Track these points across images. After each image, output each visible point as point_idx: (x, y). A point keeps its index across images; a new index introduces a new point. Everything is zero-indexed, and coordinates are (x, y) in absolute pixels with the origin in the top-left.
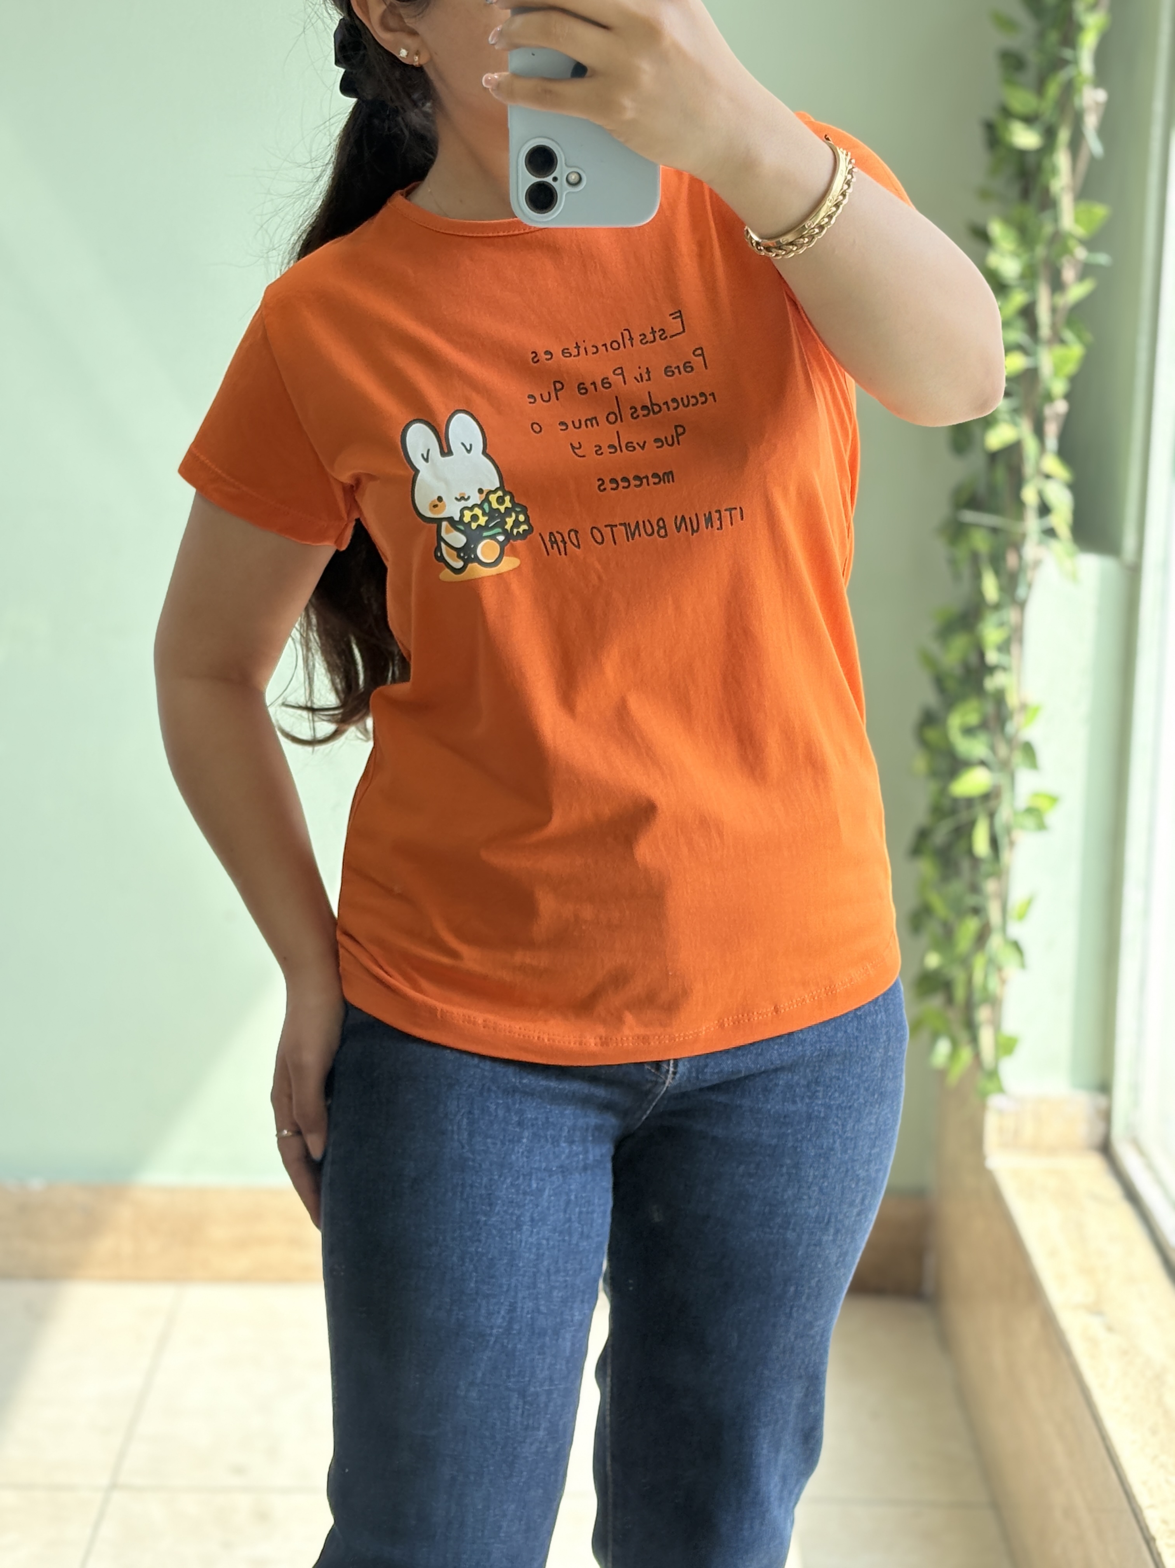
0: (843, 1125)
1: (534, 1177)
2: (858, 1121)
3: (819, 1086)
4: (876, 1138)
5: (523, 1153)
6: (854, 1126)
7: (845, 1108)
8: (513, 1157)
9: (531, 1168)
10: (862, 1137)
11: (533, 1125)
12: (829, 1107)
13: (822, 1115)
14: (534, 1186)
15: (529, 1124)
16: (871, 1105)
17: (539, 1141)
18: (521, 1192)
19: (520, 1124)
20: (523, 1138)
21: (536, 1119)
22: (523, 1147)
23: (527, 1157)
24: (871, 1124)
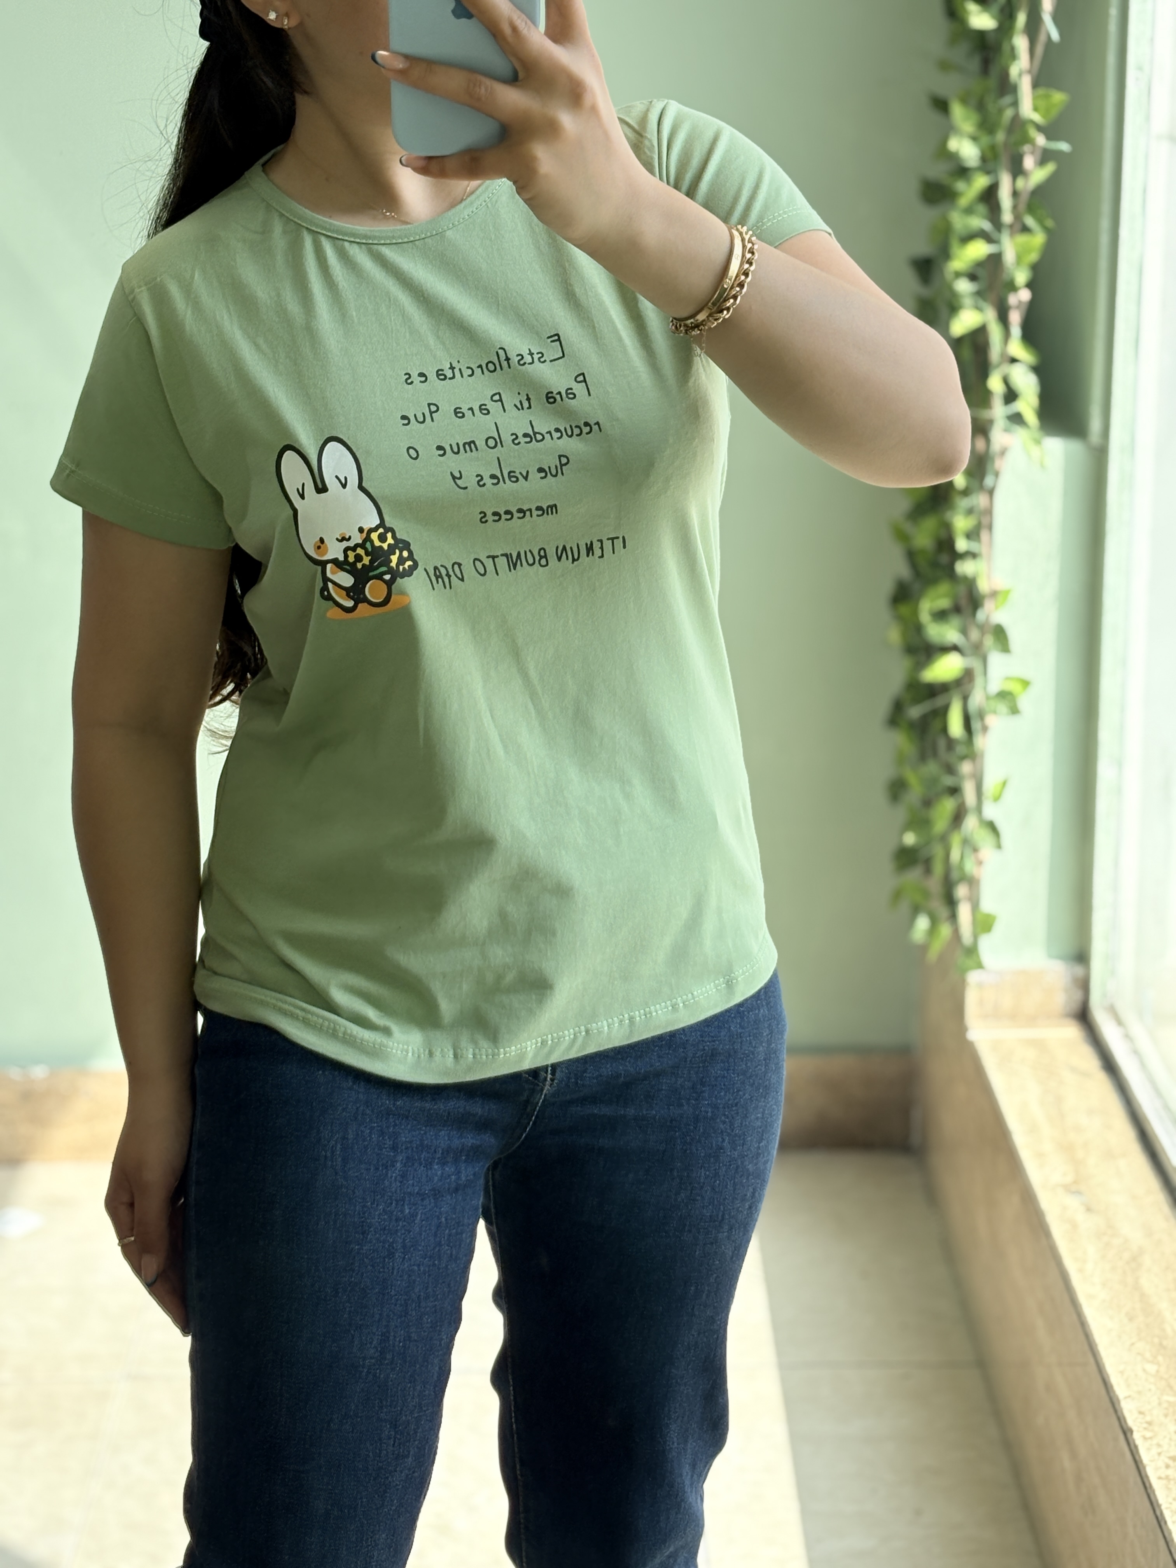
0: (730, 1122)
1: (406, 1202)
2: (746, 1116)
3: (703, 1087)
4: (763, 1131)
5: (396, 1178)
6: (741, 1124)
7: (732, 1106)
8: (387, 1183)
9: (404, 1193)
10: (750, 1132)
11: (407, 1148)
12: (715, 1107)
13: (710, 1114)
14: (407, 1211)
15: (404, 1147)
16: (757, 1100)
17: (413, 1165)
18: (394, 1218)
19: (394, 1148)
20: (397, 1161)
21: (411, 1142)
22: (397, 1171)
23: (401, 1182)
24: (757, 1118)
